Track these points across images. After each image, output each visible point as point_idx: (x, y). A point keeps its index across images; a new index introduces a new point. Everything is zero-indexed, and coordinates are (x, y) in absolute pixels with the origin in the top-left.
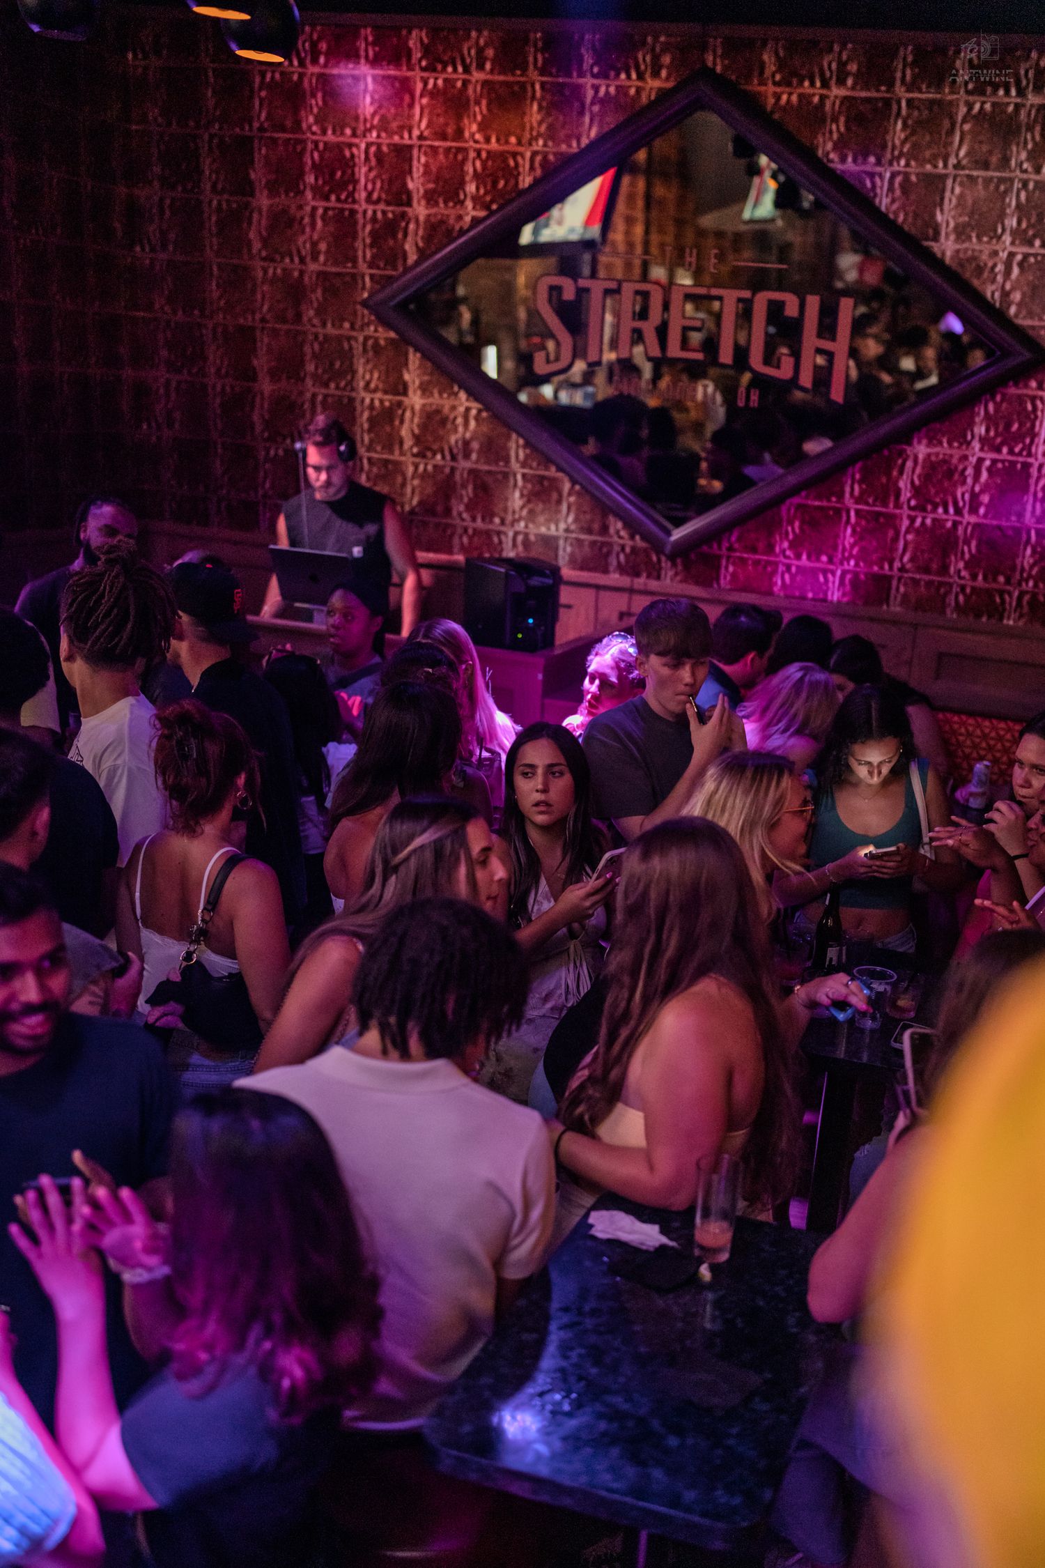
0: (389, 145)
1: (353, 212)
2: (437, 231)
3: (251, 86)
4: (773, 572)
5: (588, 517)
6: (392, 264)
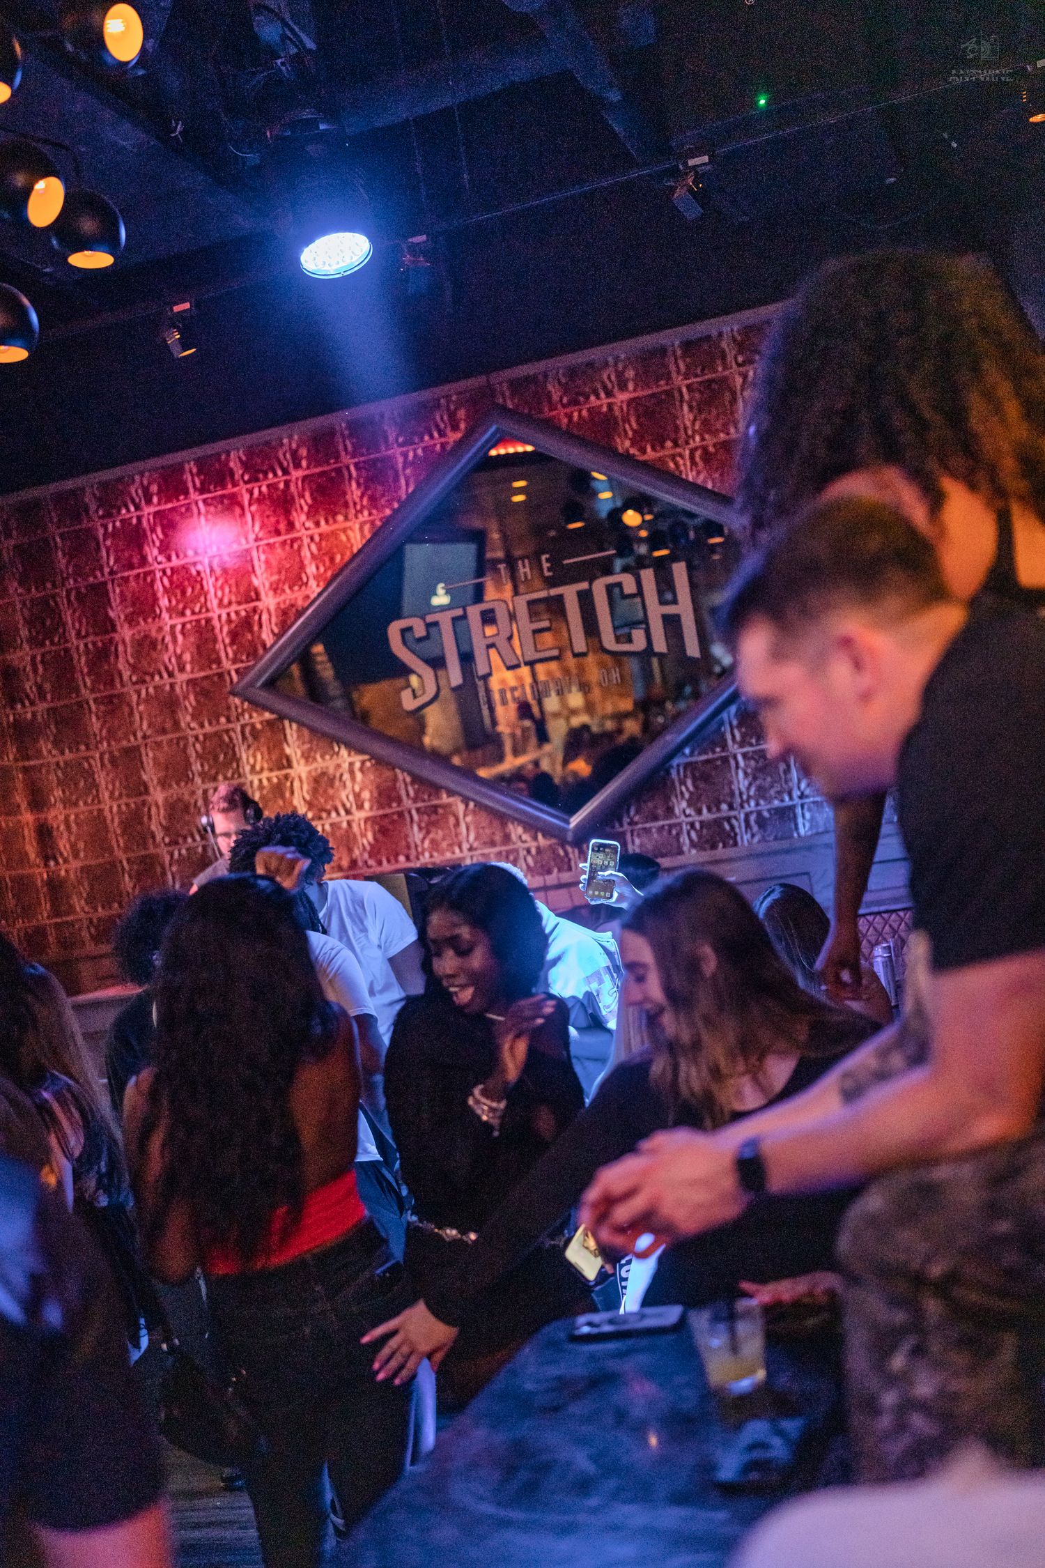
1: (208, 620)
2: (286, 615)
3: (96, 539)
4: (678, 835)
5: (488, 831)
6: (253, 654)
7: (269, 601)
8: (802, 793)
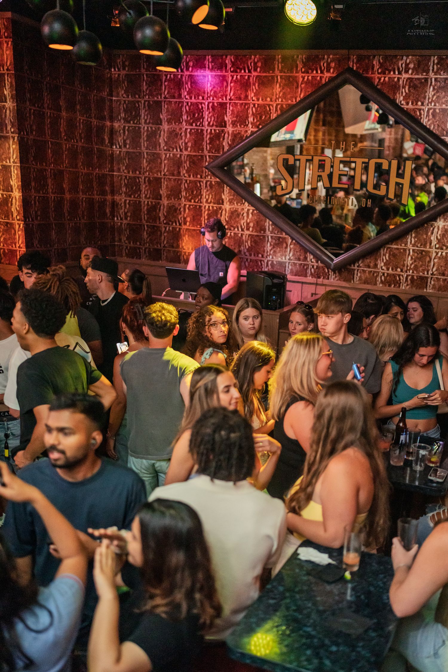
0: (217, 103)
1: (202, 130)
2: (237, 137)
3: (161, 80)
4: (377, 276)
5: (298, 254)
6: (218, 151)
7: (230, 129)
8: (433, 273)
